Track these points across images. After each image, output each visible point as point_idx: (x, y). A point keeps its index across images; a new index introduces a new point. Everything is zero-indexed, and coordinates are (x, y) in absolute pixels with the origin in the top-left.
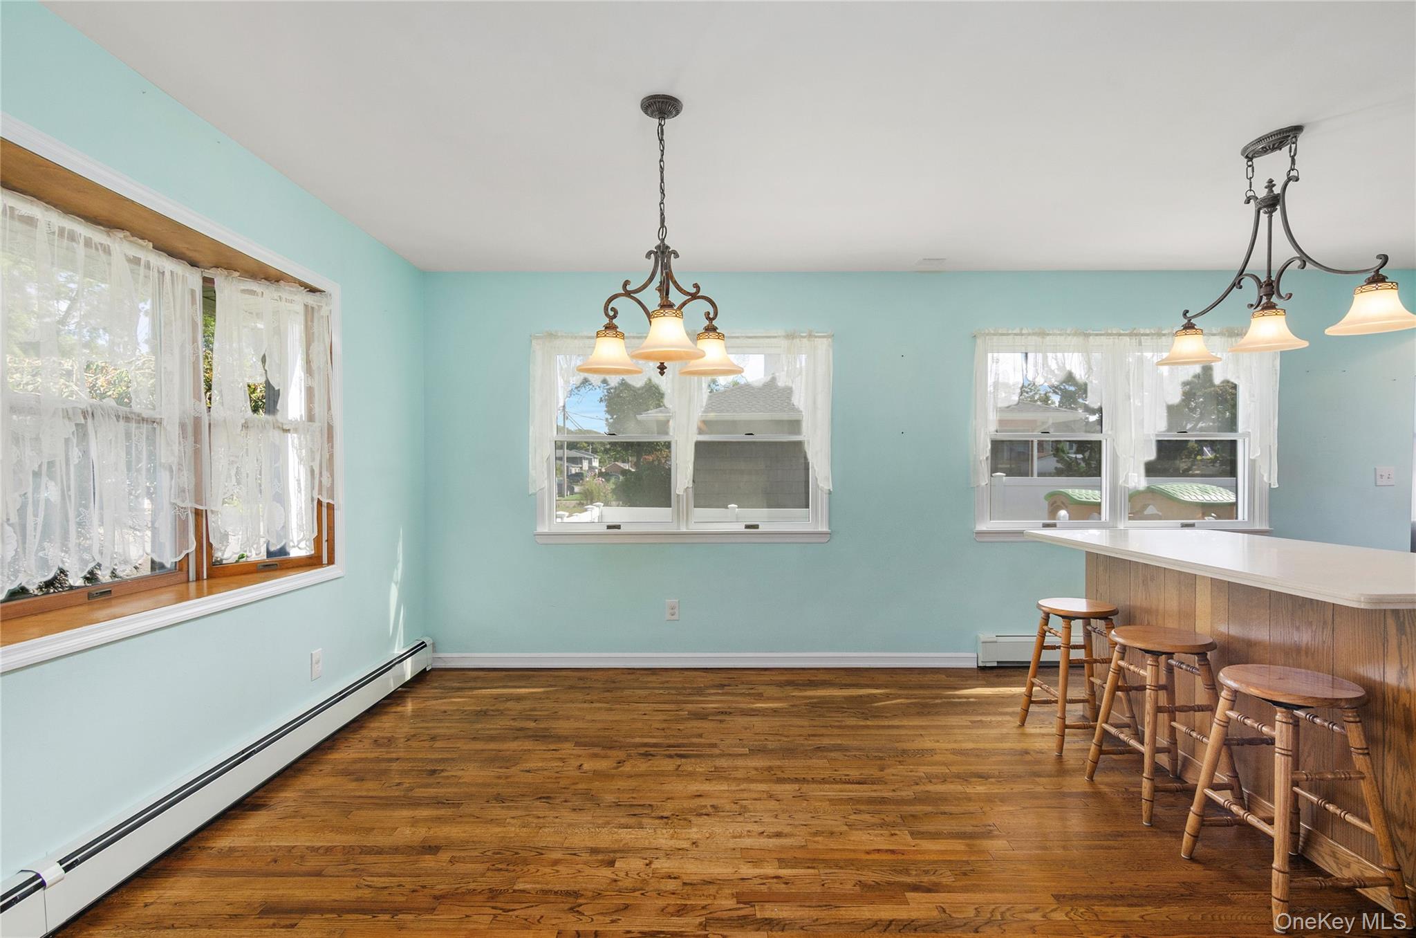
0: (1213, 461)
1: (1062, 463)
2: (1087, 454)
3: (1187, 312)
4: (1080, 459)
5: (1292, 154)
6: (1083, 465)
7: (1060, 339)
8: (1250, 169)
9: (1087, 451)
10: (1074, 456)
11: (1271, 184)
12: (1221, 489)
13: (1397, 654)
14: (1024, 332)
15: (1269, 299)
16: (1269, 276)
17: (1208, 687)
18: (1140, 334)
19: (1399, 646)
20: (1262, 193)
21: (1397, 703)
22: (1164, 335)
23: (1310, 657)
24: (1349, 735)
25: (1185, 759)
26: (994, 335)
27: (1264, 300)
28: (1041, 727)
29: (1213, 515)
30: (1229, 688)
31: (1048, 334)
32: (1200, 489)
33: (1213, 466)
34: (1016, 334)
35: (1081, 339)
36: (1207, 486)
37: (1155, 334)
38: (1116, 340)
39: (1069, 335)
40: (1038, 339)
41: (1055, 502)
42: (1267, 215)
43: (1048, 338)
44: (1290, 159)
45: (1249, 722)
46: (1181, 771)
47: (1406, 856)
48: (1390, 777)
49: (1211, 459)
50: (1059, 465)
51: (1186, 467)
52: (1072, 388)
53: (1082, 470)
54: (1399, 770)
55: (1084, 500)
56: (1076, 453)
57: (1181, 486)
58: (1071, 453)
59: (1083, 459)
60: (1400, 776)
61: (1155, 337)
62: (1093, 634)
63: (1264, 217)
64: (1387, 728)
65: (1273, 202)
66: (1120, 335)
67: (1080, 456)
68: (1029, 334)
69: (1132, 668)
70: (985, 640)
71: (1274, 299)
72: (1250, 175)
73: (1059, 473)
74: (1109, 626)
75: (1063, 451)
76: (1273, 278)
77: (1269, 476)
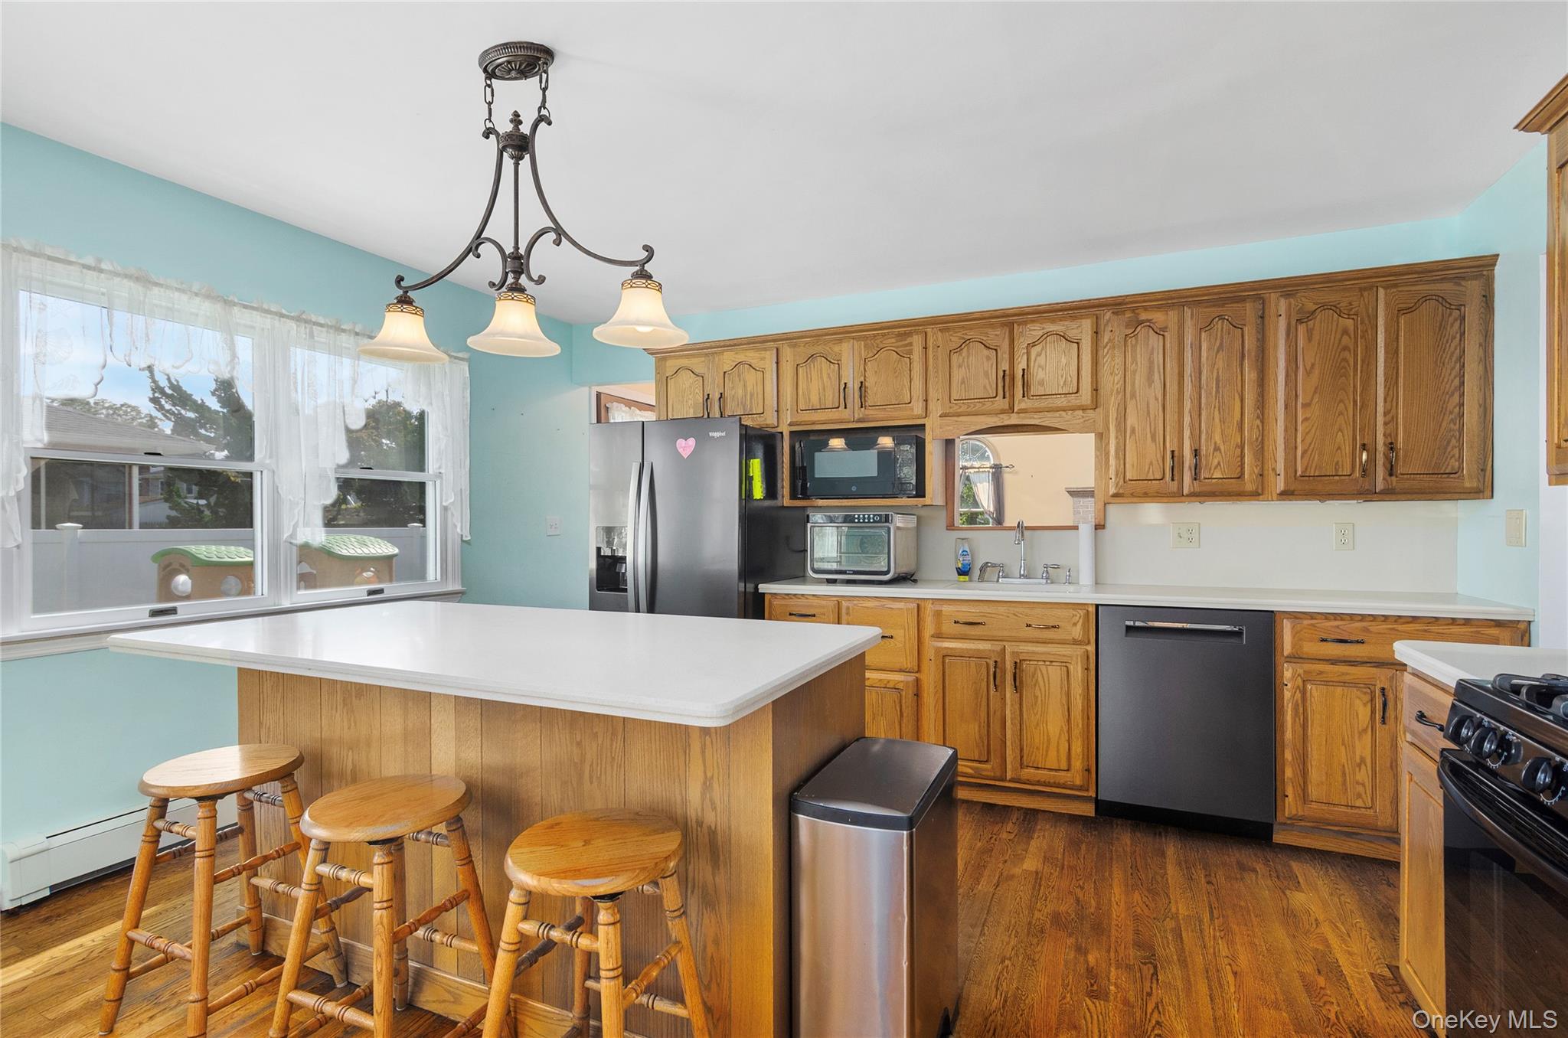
0: (357, 510)
1: (176, 510)
2: (213, 500)
3: (402, 279)
4: (202, 505)
5: (543, 86)
6: (207, 513)
7: (182, 300)
8: (488, 90)
9: (212, 496)
10: (195, 501)
11: (516, 119)
12: (380, 541)
13: (700, 761)
14: (104, 266)
15: (517, 279)
16: (517, 248)
17: (463, 862)
18: (311, 321)
19: (703, 752)
20: (504, 127)
21: (701, 827)
22: (344, 331)
23: (595, 784)
24: (664, 894)
25: (419, 973)
26: (34, 254)
27: (510, 280)
28: (151, 1018)
29: (372, 569)
30: (521, 888)
31: (157, 284)
32: (358, 541)
33: (357, 515)
34: (88, 267)
35: (219, 307)
36: (365, 537)
37: (331, 327)
38: (277, 323)
39: (196, 294)
40: (137, 288)
41: (170, 564)
42: (513, 161)
43: (156, 290)
44: (541, 92)
45: (556, 934)
46: (413, 993)
47: (714, 1023)
48: (695, 926)
49: (355, 508)
50: (174, 513)
51: (331, 517)
52: (191, 415)
53: (206, 520)
54: (704, 910)
55: (215, 559)
56: (200, 496)
57: (337, 537)
58: (191, 498)
59: (208, 505)
60: (706, 921)
61: (331, 331)
62: (256, 804)
63: (508, 163)
64: (690, 863)
65: (519, 145)
66: (282, 316)
67: (202, 502)
68: (116, 274)
69: (344, 874)
70: (16, 855)
71: (523, 280)
72: (489, 99)
73: (173, 523)
74: (289, 788)
75: (179, 496)
76: (522, 251)
77: (461, 527)
